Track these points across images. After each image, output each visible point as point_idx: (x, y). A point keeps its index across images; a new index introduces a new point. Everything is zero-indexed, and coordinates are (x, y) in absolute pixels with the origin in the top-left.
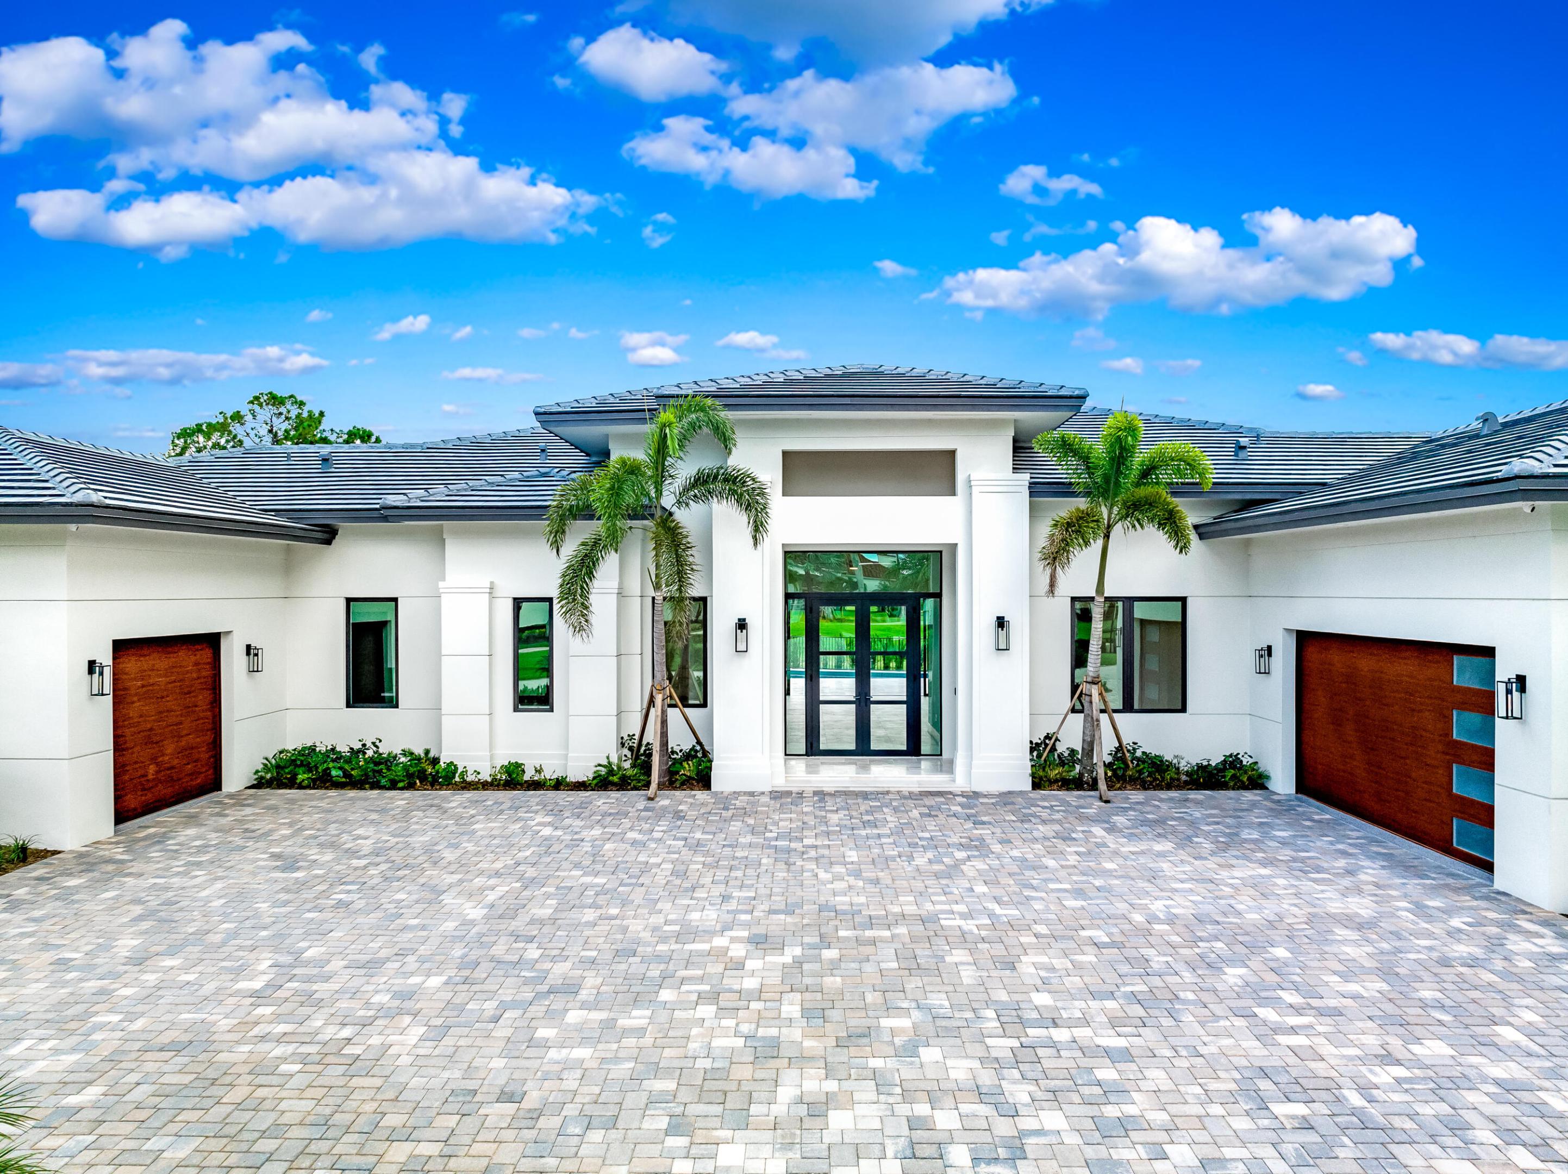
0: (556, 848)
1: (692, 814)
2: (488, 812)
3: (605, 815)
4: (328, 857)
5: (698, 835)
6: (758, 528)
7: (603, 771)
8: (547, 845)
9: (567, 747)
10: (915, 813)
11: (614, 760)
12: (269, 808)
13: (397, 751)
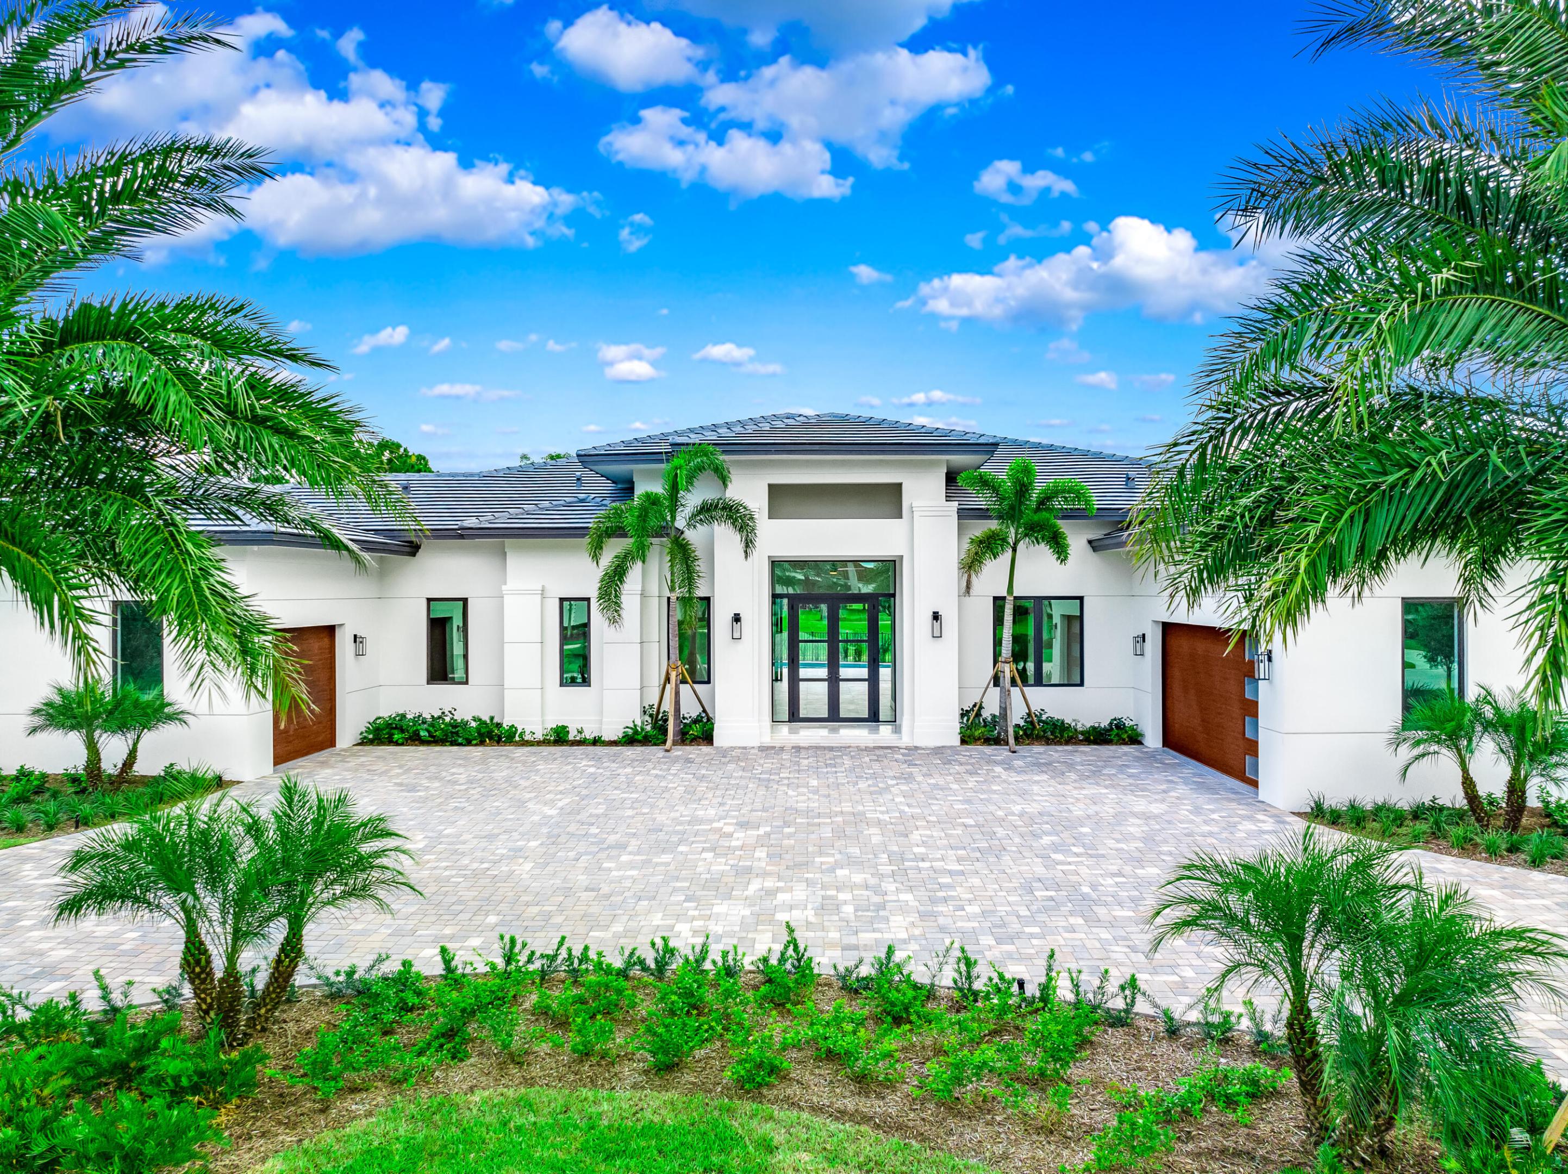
0: (600, 779)
1: (698, 760)
2: (545, 759)
3: (633, 760)
4: (437, 784)
5: (703, 772)
6: (748, 544)
7: (630, 732)
8: (594, 778)
9: (601, 713)
10: (867, 759)
11: (639, 723)
12: (379, 757)
13: (468, 717)
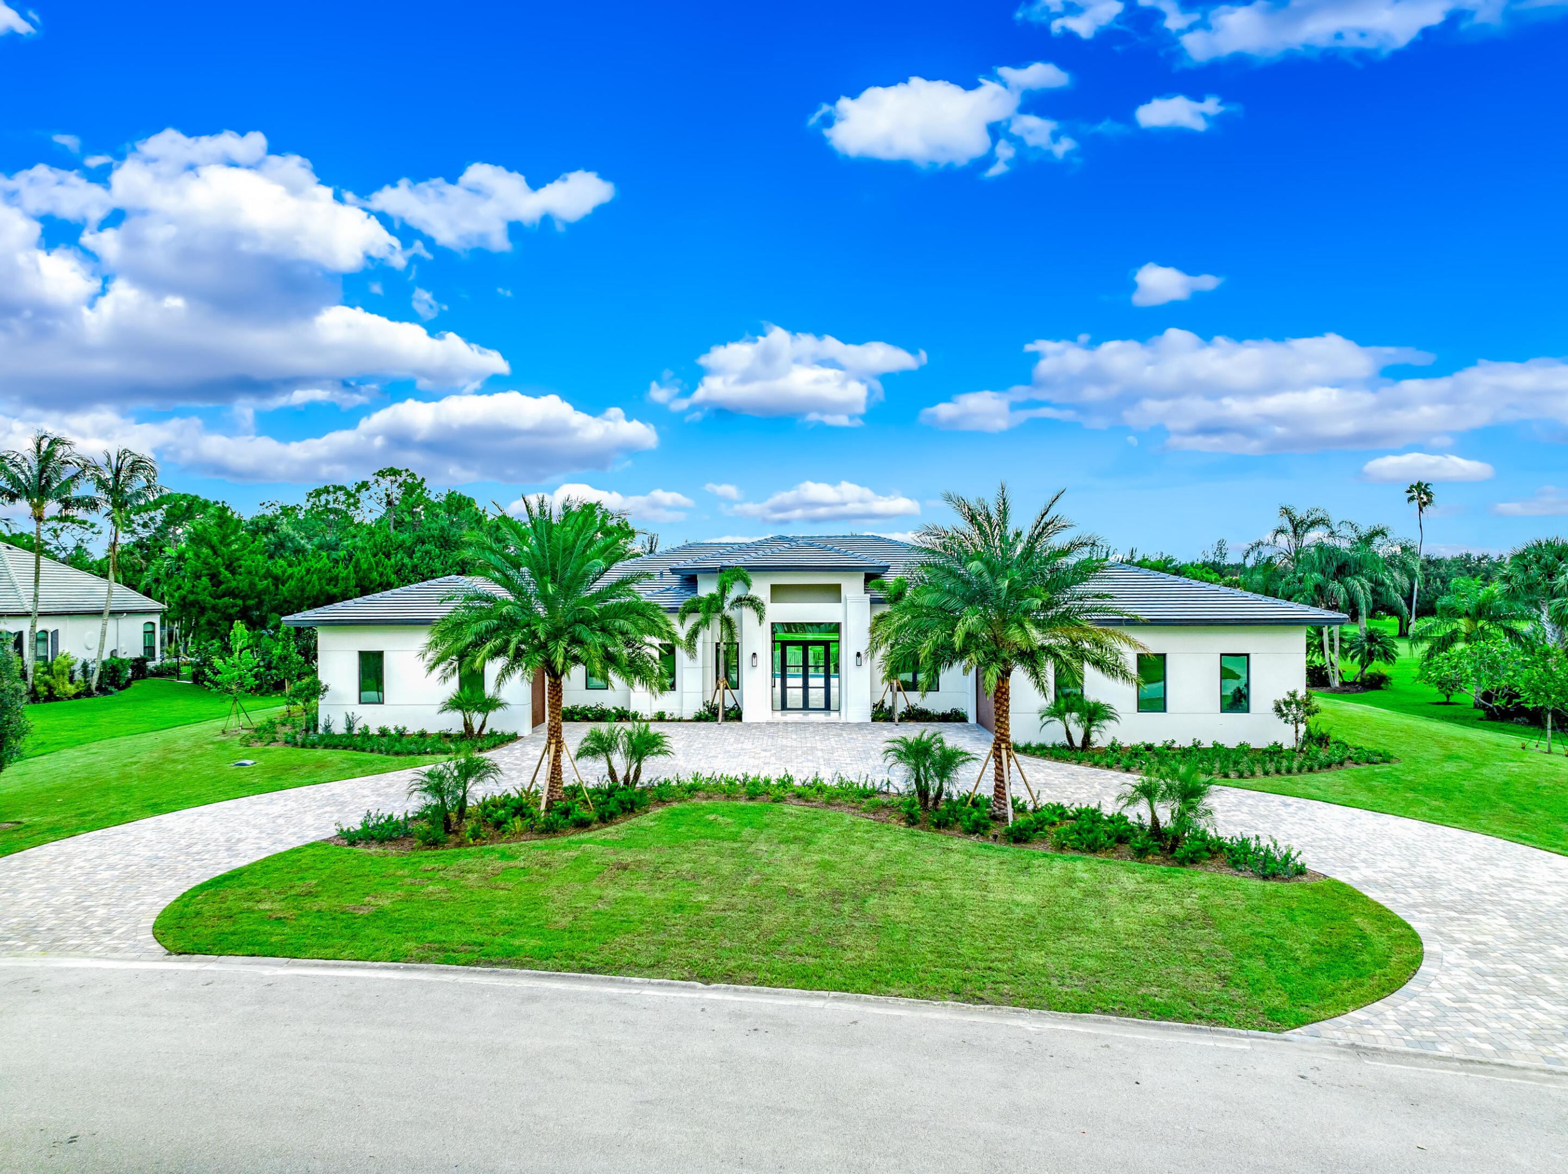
1: (736, 729)
3: (701, 730)
5: (739, 734)
6: (761, 618)
7: (698, 715)
9: (682, 705)
10: (823, 728)
11: (702, 710)
13: (610, 707)
